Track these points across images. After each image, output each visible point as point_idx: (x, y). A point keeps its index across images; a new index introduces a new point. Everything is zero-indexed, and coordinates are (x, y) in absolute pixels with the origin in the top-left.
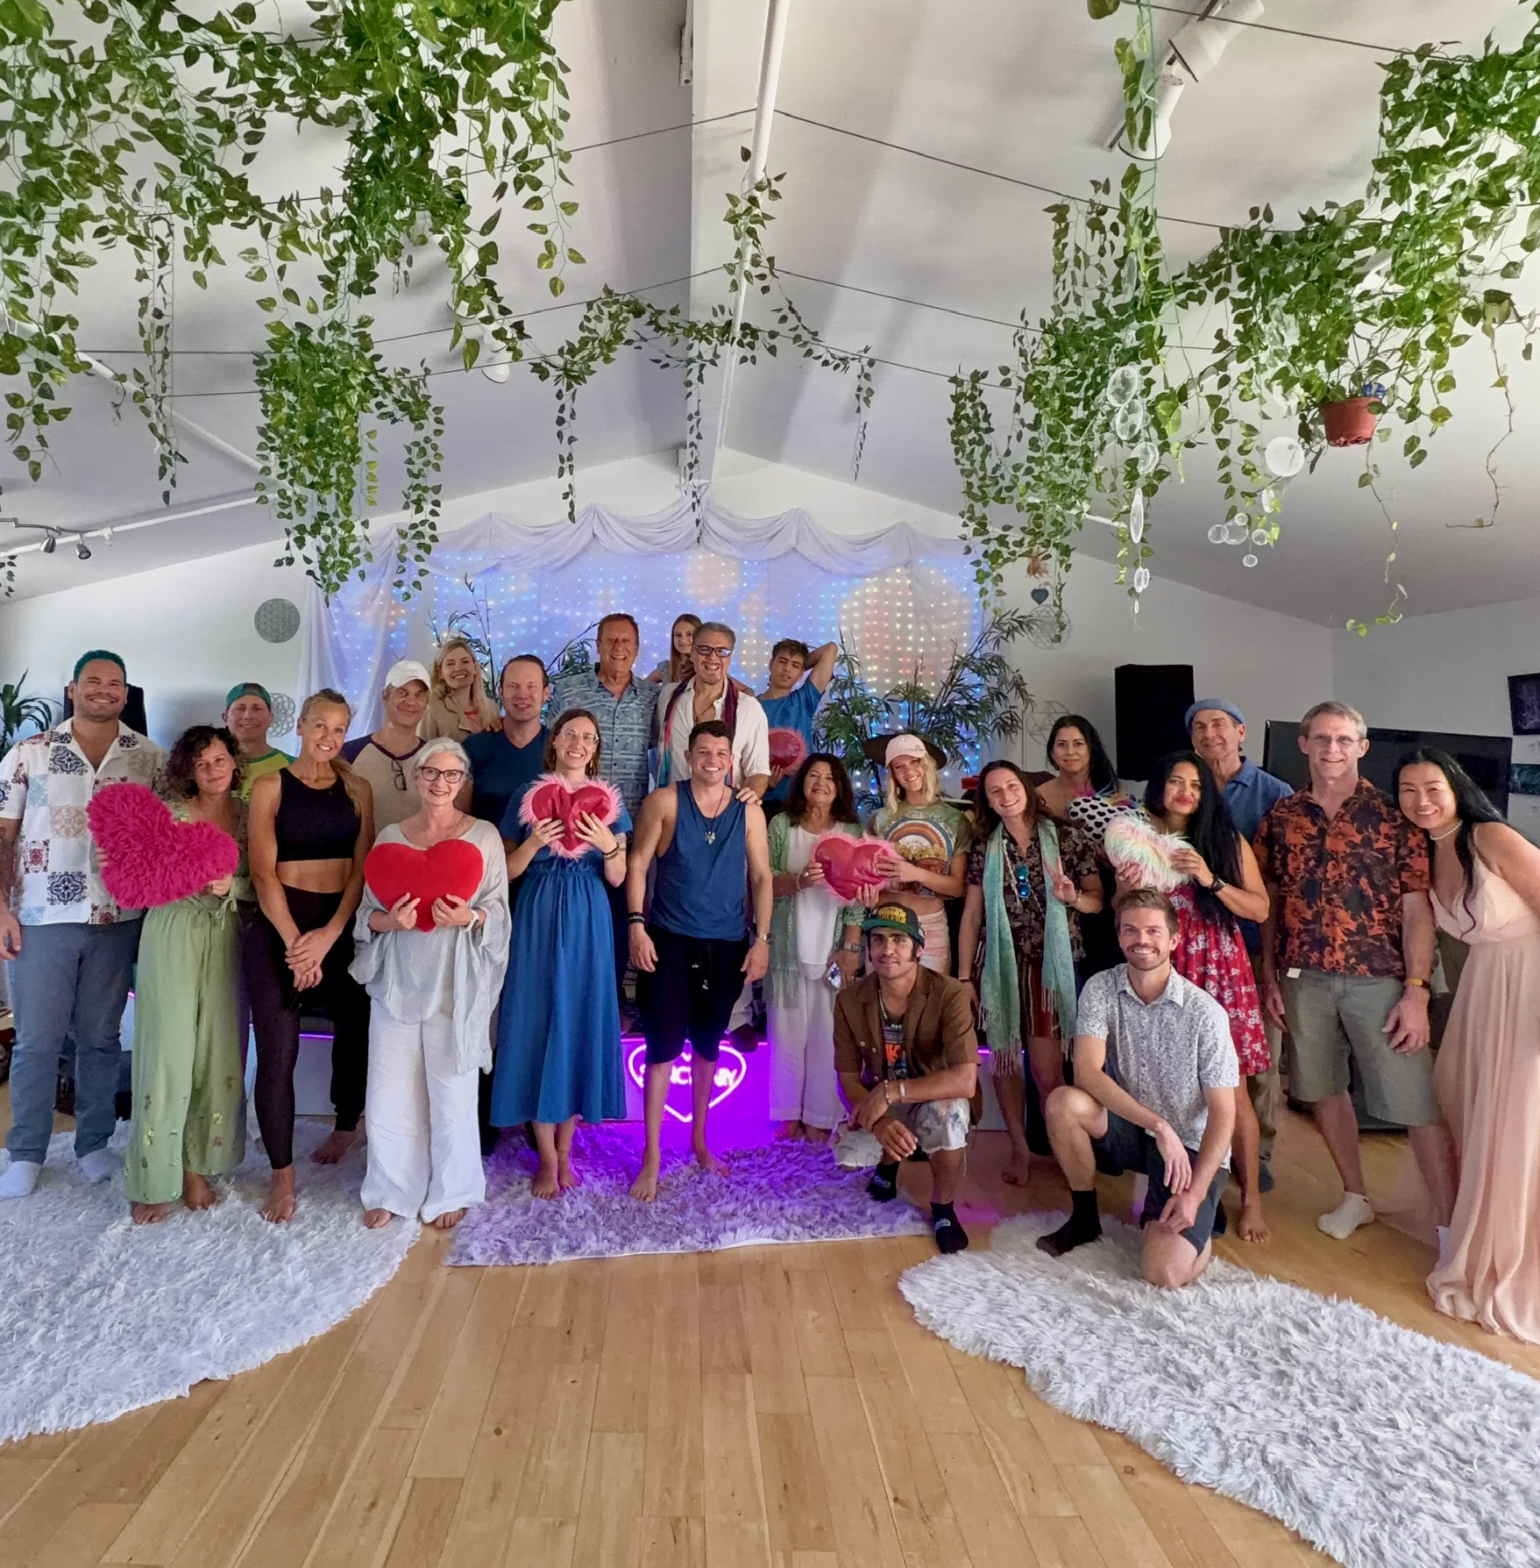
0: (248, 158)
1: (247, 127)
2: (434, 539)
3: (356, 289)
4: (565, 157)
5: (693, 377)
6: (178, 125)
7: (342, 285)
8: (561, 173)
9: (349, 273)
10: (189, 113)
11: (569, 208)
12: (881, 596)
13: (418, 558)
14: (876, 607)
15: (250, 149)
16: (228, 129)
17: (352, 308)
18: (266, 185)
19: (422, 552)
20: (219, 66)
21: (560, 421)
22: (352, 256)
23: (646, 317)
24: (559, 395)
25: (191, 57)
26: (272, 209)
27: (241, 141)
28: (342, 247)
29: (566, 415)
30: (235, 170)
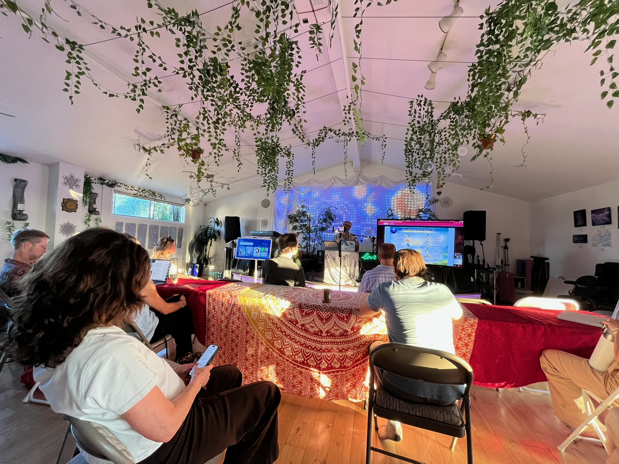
0: (251, 110)
1: (251, 104)
2: (292, 181)
3: (271, 131)
4: (304, 103)
5: (345, 144)
6: (240, 105)
7: (269, 130)
8: (303, 106)
9: (270, 128)
10: (242, 103)
11: (305, 112)
12: (402, 196)
13: (288, 185)
14: (401, 198)
15: (251, 108)
16: (248, 106)
17: (270, 134)
18: (254, 114)
19: (289, 184)
20: (246, 95)
21: (313, 154)
22: (271, 125)
23: (333, 132)
24: (313, 149)
25: (242, 94)
26: (256, 118)
27: (249, 107)
28: (269, 123)
29: (314, 153)
30: (249, 112)
